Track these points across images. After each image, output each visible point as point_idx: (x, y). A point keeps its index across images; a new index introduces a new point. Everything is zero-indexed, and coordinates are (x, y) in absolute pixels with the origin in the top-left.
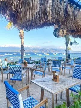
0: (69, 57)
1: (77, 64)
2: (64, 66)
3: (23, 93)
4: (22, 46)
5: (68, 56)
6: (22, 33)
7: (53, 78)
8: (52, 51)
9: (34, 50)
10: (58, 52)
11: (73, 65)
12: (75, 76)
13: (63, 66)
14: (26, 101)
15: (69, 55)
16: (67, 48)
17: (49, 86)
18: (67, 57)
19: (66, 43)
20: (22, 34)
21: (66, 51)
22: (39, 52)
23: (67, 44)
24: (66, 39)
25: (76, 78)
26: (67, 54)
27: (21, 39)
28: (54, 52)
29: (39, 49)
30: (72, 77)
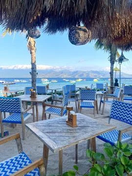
0: (117, 84)
1: (130, 96)
2: (103, 99)
3: (25, 143)
4: (33, 65)
5: (114, 82)
6: (33, 43)
7: (67, 120)
8: (92, 74)
9: (62, 73)
10: (102, 77)
11: (119, 97)
12: (114, 116)
13: (101, 99)
14: (12, 160)
15: (116, 80)
16: (112, 68)
17: (54, 135)
18: (112, 83)
19: (110, 60)
20: (33, 45)
21: (111, 73)
22: (70, 77)
23: (112, 62)
24: (111, 53)
25: (116, 118)
26: (112, 78)
27: (31, 53)
28: (95, 76)
29: (70, 72)
30: (108, 117)
